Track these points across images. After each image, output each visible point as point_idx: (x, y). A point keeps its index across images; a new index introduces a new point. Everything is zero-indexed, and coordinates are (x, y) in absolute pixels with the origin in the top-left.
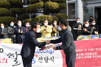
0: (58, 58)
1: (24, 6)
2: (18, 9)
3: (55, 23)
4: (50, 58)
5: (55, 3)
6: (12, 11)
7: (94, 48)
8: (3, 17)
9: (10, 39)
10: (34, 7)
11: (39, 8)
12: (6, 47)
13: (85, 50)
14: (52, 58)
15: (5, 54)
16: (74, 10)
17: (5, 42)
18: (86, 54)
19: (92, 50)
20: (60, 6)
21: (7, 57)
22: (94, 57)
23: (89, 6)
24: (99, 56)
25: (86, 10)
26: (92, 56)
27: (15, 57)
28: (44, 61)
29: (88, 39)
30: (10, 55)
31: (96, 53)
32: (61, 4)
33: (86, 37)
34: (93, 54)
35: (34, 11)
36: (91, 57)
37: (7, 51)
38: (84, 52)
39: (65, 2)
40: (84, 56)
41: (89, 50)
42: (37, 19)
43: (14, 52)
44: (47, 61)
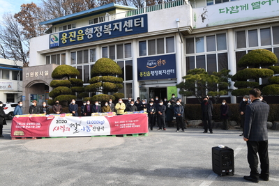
0: (107, 128)
1: (84, 85)
2: (78, 88)
3: (111, 102)
6: (72, 90)
8: (64, 96)
10: (93, 86)
12: (69, 119)
13: (127, 121)
17: (68, 116)
19: (131, 121)
20: (117, 86)
21: (69, 127)
22: (132, 126)
24: (136, 126)
27: (75, 127)
28: (96, 130)
30: (72, 125)
32: (118, 84)
34: (132, 124)
37: (69, 122)
38: (125, 123)
40: (126, 126)
41: (129, 121)
42: (95, 98)
43: (74, 123)
44: (99, 130)
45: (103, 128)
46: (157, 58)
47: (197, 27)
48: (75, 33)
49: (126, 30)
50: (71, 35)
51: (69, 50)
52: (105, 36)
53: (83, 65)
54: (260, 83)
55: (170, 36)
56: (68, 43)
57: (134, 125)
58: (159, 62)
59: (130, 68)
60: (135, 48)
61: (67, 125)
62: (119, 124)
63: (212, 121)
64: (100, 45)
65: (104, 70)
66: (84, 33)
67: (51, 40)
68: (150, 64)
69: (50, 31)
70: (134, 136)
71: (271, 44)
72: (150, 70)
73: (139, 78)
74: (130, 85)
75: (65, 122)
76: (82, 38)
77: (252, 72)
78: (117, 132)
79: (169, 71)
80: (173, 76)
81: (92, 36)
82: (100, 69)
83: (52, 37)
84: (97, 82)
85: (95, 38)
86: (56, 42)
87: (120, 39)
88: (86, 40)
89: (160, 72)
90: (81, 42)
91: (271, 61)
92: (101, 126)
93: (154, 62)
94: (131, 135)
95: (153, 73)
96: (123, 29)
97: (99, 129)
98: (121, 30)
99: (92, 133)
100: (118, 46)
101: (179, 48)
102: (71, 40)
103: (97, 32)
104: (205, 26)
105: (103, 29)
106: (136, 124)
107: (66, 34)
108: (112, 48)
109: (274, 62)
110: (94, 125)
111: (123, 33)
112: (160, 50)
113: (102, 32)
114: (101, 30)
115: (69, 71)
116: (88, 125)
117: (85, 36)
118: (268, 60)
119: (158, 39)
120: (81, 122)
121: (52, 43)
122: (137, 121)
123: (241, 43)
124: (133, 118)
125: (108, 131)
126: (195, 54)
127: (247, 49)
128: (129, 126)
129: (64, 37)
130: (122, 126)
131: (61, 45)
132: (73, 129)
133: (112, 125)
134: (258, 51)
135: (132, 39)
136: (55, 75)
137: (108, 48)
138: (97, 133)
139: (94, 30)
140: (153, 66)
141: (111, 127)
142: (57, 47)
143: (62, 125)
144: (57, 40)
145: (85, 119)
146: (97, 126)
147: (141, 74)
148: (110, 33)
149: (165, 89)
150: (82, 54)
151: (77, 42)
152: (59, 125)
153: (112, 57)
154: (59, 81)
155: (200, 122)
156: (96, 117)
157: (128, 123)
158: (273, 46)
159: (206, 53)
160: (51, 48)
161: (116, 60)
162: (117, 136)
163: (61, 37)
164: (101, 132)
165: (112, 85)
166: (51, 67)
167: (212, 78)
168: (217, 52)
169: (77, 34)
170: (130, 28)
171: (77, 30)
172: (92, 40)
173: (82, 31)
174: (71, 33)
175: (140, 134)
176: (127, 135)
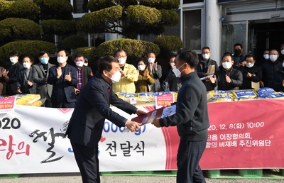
0: (154, 145)
1: (75, 16)
2: (59, 22)
4: (134, 144)
5: (152, 10)
6: (44, 28)
7: (245, 122)
8: (22, 42)
9: (39, 97)
10: (99, 16)
11: (113, 20)
12: (28, 116)
13: (223, 126)
14: (141, 146)
15: (24, 132)
16: (198, 27)
17: (26, 104)
18: (223, 137)
19: (239, 126)
20: (164, 16)
21: (29, 141)
22: (242, 143)
23: (235, 19)
24: (255, 143)
25: (226, 28)
26: (238, 141)
27: (49, 140)
28: (120, 152)
29: (230, 100)
30: (37, 136)
31: (247, 135)
32: (167, 12)
33: (224, 94)
34: (241, 136)
35: (100, 28)
36: (235, 144)
37: (29, 126)
38: (218, 132)
39: (176, 6)
40: (219, 141)
41: (231, 126)
42: (107, 47)
43: (42, 129)
44: (127, 153)
45: (141, 147)
57: (246, 140)
61: (18, 136)
70: (246, 177)
74: (196, 17)
75: (14, 124)
92: (135, 140)
94: (236, 172)
97: (127, 149)
106: (258, 135)
122: (261, 124)
128: (231, 141)
138: (121, 161)
141: (168, 143)
164: (135, 161)
175: (267, 172)
176: (223, 172)
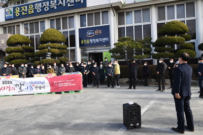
2: (29, 53)
8: (17, 60)
12: (14, 80)
17: (14, 77)
19: (68, 81)
20: (61, 52)
21: (15, 87)
24: (72, 85)
27: (20, 86)
28: (38, 89)
30: (17, 85)
37: (14, 83)
38: (63, 82)
40: (63, 85)
43: (18, 83)
45: (44, 87)
46: (95, 29)
47: (126, 3)
48: (26, 7)
49: (69, 5)
50: (23, 9)
51: (22, 22)
52: (51, 10)
53: (34, 34)
54: (176, 49)
55: (105, 10)
56: (21, 16)
57: (70, 84)
58: (96, 32)
59: (73, 37)
60: (77, 20)
61: (12, 86)
62: (58, 83)
63: (137, 79)
64: (48, 18)
65: (50, 38)
66: (34, 7)
67: (6, 13)
68: (89, 34)
69: (5, 6)
70: (70, 93)
71: (184, 17)
72: (89, 38)
73: (81, 45)
74: (73, 51)
75: (10, 82)
76: (33, 12)
77: (168, 39)
78: (56, 90)
79: (105, 39)
80: (108, 43)
81: (40, 10)
82: (47, 38)
83: (7, 10)
84: (44, 48)
85: (43, 12)
86: (11, 15)
87: (64, 13)
88: (36, 13)
89: (97, 40)
90: (32, 15)
91: (183, 31)
92: (42, 85)
93: (92, 32)
94: (68, 92)
95: (91, 40)
96: (66, 4)
97: (40, 88)
98: (64, 5)
99: (35, 91)
100: (63, 18)
101: (113, 21)
102: (23, 13)
103: (45, 7)
104: (133, 2)
105: (50, 4)
106: (72, 83)
107: (19, 8)
108: (58, 20)
109: (185, 32)
110: (36, 85)
111: (67, 8)
112: (97, 22)
113: (49, 7)
114: (48, 5)
115: (21, 40)
116: (31, 85)
117: (35, 10)
118: (181, 29)
119: (95, 13)
120: (24, 82)
121: (7, 16)
122: (73, 80)
123: (161, 16)
124: (69, 78)
125: (48, 89)
126: (126, 26)
127: (166, 21)
128: (66, 85)
129: (18, 11)
130: (60, 85)
131: (15, 18)
132: (17, 89)
133: (52, 84)
134: (173, 23)
135: (74, 13)
136: (10, 43)
137: (55, 21)
138: (39, 91)
139: (42, 5)
140: (91, 35)
141: (51, 86)
142: (12, 19)
143: (8, 85)
144: (11, 13)
145: (28, 80)
146: (38, 85)
147: (82, 42)
148: (55, 8)
149: (101, 54)
150: (33, 25)
151: (28, 15)
152: (5, 85)
153: (59, 28)
154: (12, 48)
155: (127, 80)
156: (38, 78)
157: (65, 82)
158: (186, 19)
159: (134, 24)
160: (6, 20)
161: (62, 30)
162: (56, 93)
163: (14, 11)
164: (42, 91)
165: (56, 51)
166: (7, 36)
167: (137, 44)
168: (142, 24)
169: (28, 8)
170: (72, 3)
171: (28, 5)
172: (41, 13)
173: (32, 6)
174: (23, 7)
175: (75, 91)
176: (65, 92)
